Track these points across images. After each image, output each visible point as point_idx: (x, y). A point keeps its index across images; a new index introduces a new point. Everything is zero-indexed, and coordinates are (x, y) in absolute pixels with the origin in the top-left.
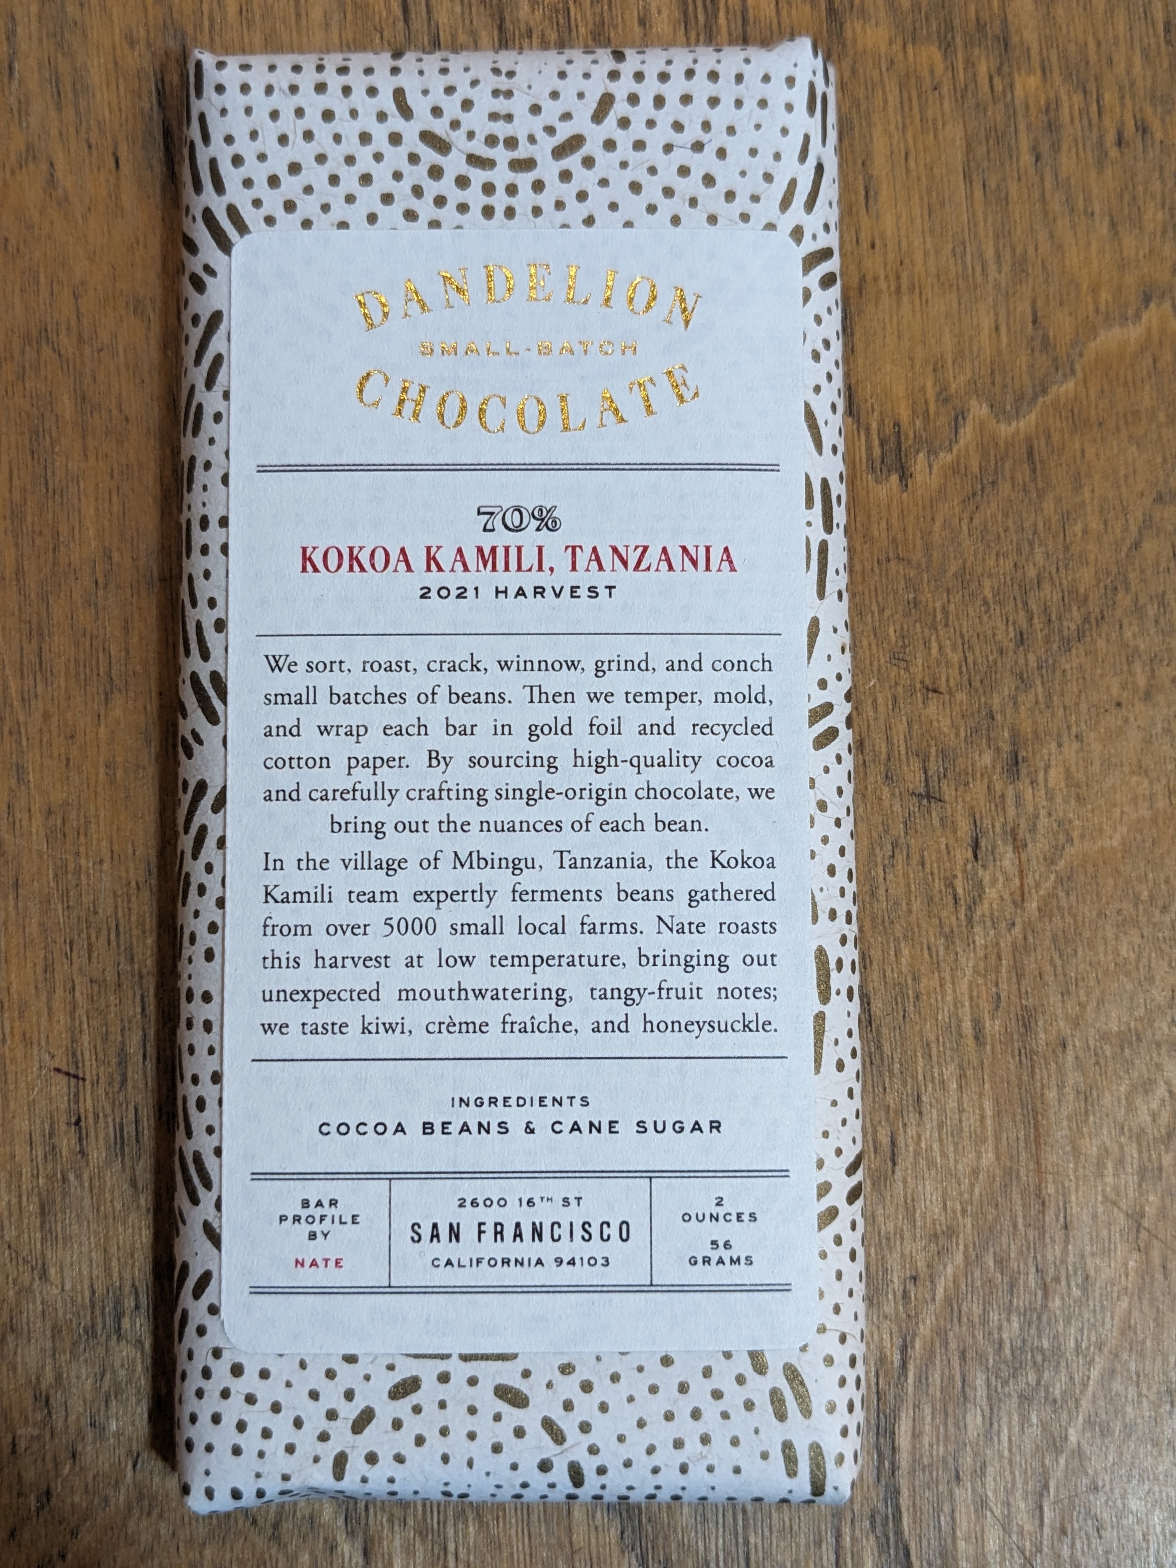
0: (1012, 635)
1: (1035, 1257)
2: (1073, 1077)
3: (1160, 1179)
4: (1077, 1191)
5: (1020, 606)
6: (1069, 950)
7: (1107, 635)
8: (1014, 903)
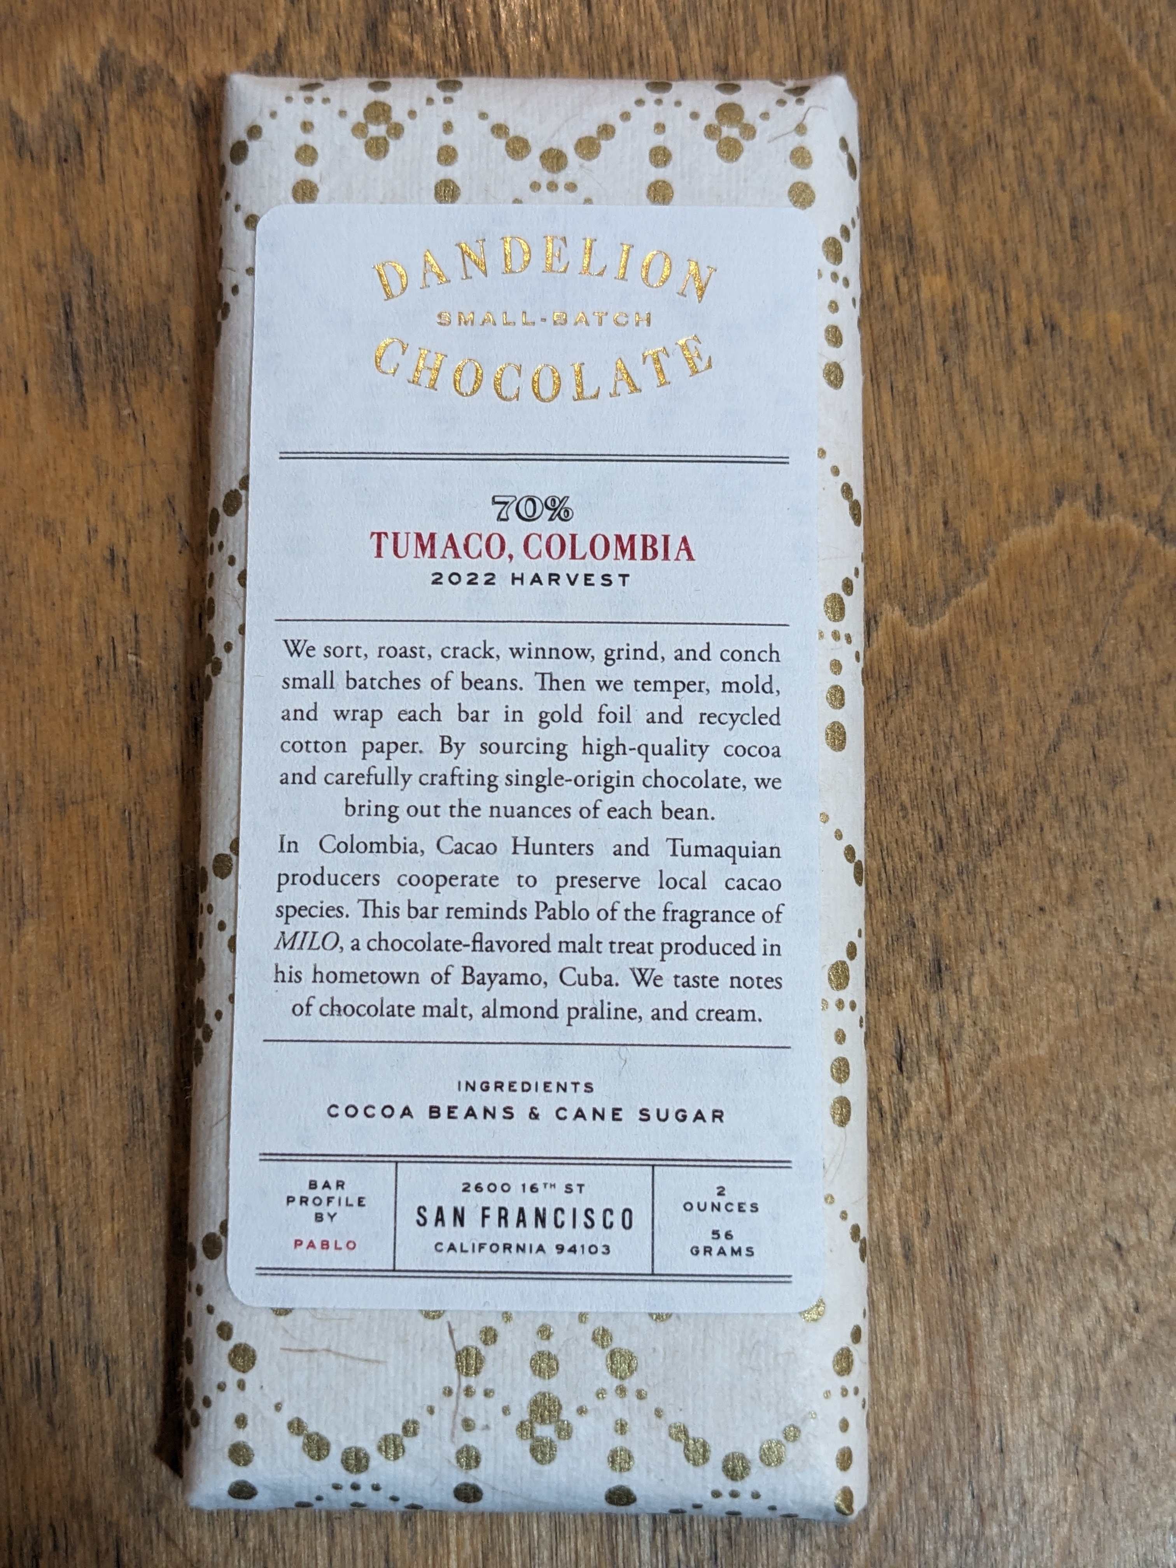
0: (931, 840)
1: (970, 1483)
2: (1005, 1295)
3: (1097, 1399)
4: (1012, 1413)
5: (938, 810)
6: (998, 1164)
7: (1028, 838)
8: (941, 1116)
